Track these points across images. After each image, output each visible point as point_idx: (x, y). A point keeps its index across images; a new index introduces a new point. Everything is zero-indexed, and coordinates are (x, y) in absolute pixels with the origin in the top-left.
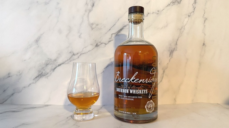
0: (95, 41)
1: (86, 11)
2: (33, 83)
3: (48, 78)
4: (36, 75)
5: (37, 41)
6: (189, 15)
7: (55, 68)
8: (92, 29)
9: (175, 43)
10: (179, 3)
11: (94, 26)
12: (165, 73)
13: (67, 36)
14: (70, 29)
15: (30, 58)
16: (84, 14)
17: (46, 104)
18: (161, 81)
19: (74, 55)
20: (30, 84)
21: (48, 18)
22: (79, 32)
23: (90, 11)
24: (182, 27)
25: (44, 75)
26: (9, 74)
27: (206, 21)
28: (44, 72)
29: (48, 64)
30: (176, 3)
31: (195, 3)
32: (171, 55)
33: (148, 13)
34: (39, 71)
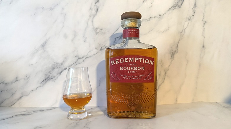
0: (100, 45)
1: (90, 16)
2: (40, 87)
3: (54, 82)
4: (43, 78)
5: (43, 46)
6: (189, 18)
7: (62, 72)
8: (97, 34)
9: (176, 46)
10: (180, 7)
11: (98, 31)
12: (166, 75)
13: (72, 40)
14: (75, 34)
15: (37, 62)
16: (89, 19)
17: (53, 106)
18: (163, 82)
19: (79, 58)
20: (38, 88)
21: (54, 23)
22: (84, 37)
23: (94, 16)
24: (183, 31)
25: (51, 78)
26: (17, 78)
27: (206, 24)
28: (51, 75)
29: (54, 68)
30: (176, 8)
31: (195, 7)
32: (173, 57)
33: (150, 18)
34: (45, 75)
